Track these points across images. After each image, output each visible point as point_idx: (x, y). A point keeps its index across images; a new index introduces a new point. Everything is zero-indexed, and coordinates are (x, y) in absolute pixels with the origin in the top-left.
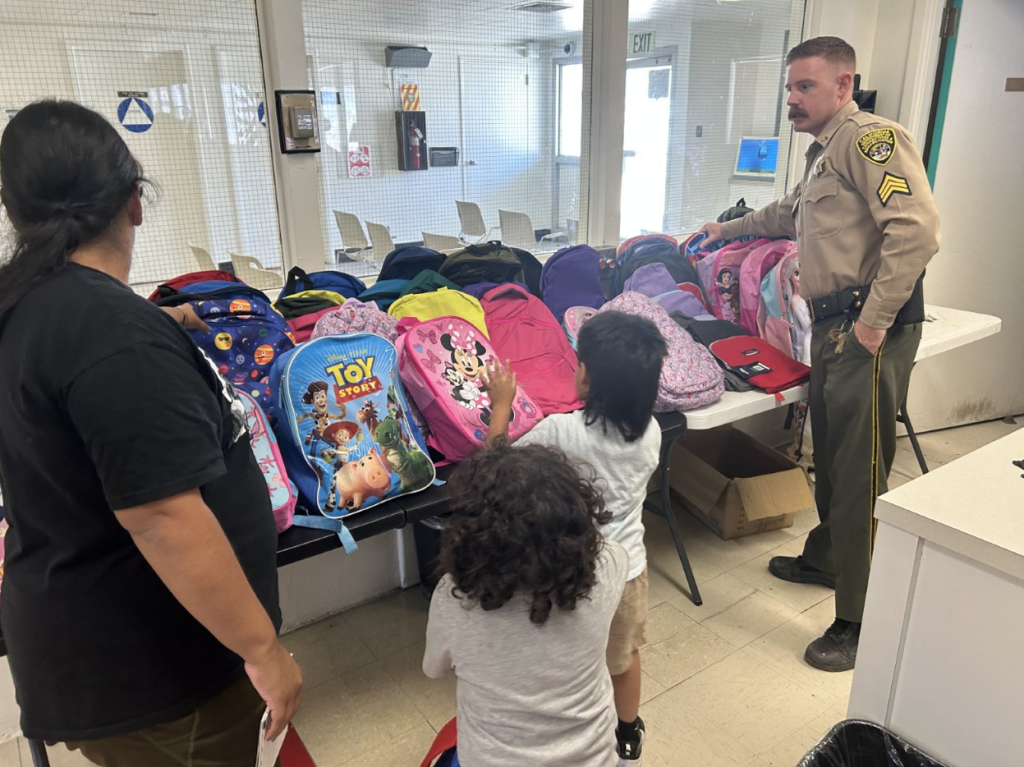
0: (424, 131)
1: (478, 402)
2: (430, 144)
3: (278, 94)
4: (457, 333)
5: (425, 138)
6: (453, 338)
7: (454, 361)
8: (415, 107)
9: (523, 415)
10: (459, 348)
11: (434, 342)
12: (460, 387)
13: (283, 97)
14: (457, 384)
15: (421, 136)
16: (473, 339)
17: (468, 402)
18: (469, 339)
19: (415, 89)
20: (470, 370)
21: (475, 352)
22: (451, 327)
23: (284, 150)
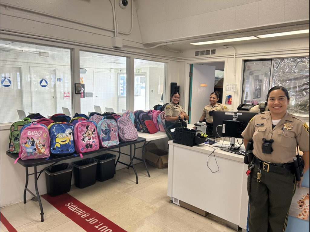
0: (84, 88)
1: (87, 142)
2: (86, 92)
3: (75, 84)
4: (91, 126)
5: (84, 90)
6: (90, 127)
7: (87, 132)
8: (82, 83)
9: (94, 147)
10: (90, 129)
11: (84, 127)
12: (85, 138)
13: (76, 85)
14: (84, 137)
15: (83, 90)
16: (94, 128)
17: (85, 141)
18: (93, 128)
19: (82, 78)
20: (89, 134)
21: (93, 131)
22: (90, 124)
23: (75, 93)
